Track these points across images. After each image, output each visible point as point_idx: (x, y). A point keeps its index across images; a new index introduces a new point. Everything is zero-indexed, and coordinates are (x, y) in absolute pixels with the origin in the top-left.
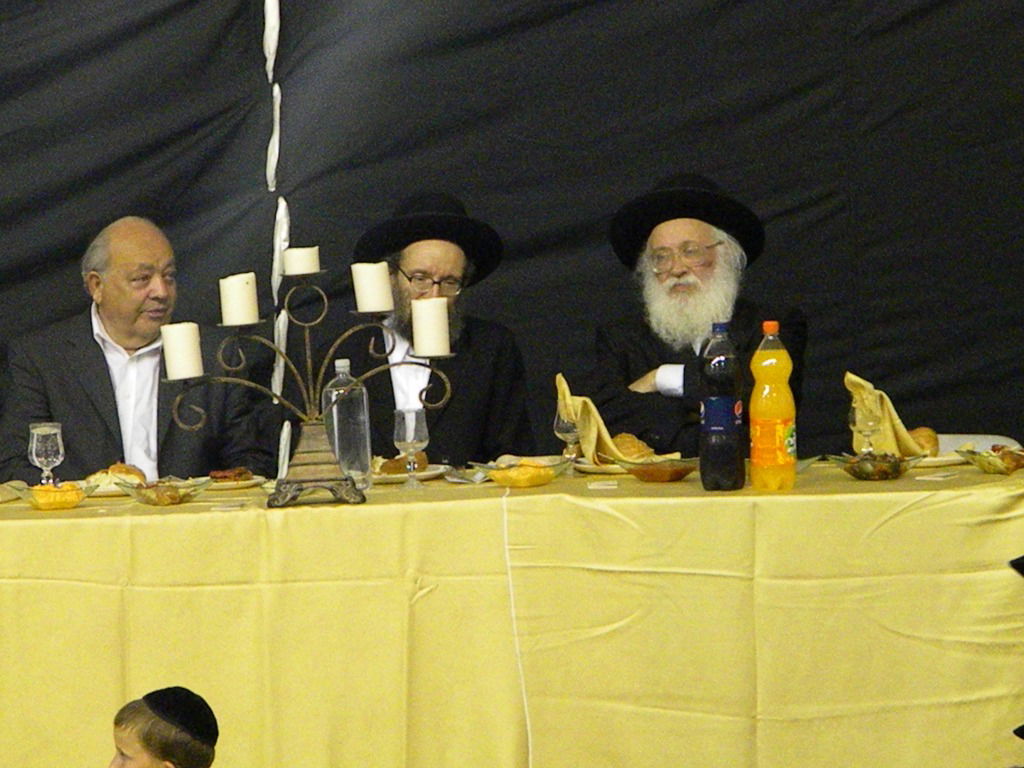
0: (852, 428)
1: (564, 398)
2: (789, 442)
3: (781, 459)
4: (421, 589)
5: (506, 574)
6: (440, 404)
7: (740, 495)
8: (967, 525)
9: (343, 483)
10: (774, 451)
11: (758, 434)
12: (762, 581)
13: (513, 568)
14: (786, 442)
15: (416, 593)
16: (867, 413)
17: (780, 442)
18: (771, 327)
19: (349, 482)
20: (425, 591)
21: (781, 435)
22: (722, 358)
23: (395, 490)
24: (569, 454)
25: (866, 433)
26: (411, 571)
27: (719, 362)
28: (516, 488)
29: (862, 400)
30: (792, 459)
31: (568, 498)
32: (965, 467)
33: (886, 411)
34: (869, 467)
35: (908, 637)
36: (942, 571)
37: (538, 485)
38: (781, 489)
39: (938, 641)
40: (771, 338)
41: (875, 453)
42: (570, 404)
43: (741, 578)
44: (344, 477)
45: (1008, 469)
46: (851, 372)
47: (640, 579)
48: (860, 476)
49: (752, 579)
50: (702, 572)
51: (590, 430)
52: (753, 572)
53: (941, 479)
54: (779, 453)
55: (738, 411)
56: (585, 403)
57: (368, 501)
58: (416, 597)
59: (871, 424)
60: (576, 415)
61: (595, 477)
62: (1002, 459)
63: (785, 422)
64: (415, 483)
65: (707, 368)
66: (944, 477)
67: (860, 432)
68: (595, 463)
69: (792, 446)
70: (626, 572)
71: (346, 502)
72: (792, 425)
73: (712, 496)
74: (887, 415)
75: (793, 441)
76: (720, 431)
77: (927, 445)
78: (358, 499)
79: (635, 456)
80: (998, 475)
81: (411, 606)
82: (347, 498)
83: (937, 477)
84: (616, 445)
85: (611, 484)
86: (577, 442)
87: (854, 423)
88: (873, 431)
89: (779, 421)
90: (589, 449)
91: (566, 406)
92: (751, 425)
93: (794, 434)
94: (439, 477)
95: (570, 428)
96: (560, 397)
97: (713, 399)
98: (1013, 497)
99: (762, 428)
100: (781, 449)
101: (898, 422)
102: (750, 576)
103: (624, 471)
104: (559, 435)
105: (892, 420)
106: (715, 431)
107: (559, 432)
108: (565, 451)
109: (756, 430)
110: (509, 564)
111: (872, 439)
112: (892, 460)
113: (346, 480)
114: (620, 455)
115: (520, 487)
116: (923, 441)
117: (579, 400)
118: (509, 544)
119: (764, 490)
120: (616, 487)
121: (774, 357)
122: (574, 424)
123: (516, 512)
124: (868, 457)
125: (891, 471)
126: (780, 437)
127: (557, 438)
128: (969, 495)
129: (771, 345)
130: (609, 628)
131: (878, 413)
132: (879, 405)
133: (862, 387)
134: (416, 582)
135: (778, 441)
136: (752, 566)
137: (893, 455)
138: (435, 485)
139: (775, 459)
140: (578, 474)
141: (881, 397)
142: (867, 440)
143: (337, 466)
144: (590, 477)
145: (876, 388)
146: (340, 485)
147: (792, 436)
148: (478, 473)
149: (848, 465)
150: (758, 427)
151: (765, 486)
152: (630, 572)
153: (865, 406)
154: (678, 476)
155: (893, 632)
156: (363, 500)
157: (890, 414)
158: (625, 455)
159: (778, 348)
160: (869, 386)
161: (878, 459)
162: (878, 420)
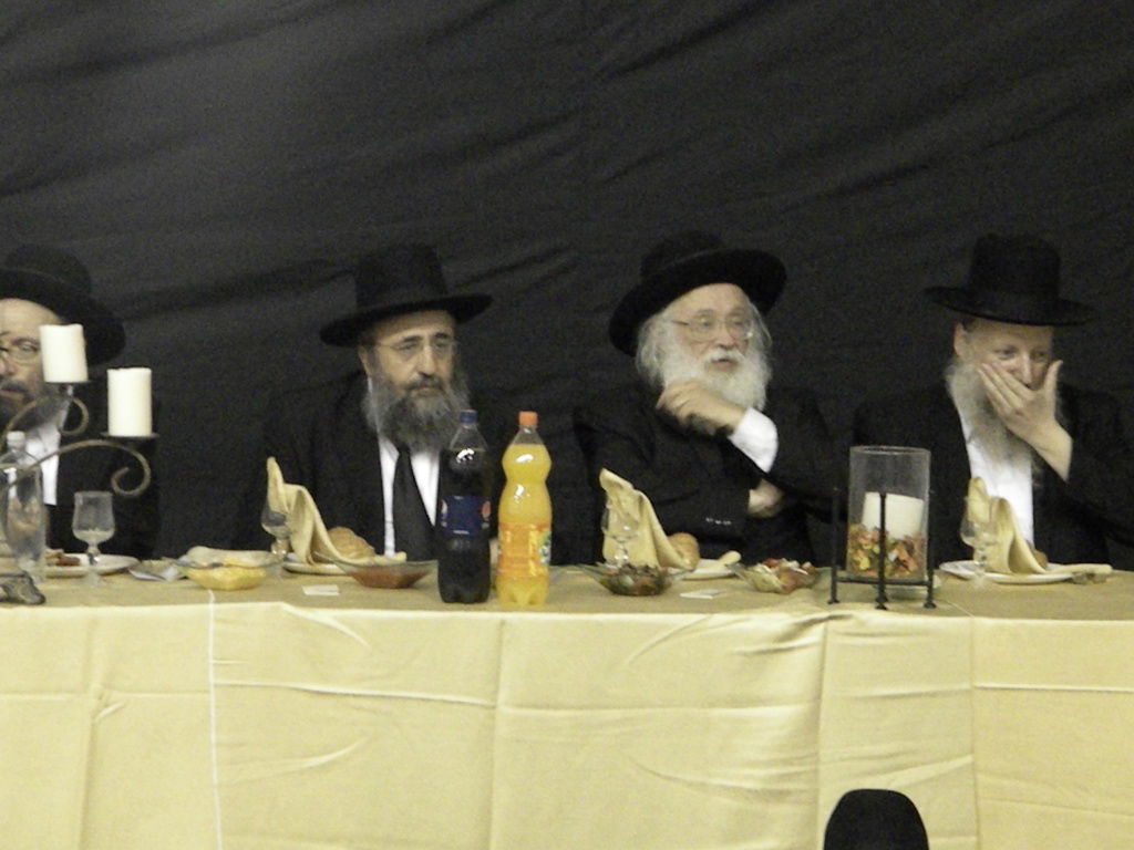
0: (605, 532)
1: (276, 485)
2: (543, 551)
3: (533, 569)
4: (107, 706)
5: (207, 692)
6: (137, 492)
7: (485, 609)
8: (745, 654)
9: (20, 580)
10: (525, 561)
11: (509, 540)
12: (505, 710)
13: (216, 686)
14: (540, 551)
15: (100, 711)
16: (623, 516)
17: (534, 551)
18: (528, 419)
19: (25, 579)
20: (111, 709)
21: (535, 543)
22: (471, 452)
23: (74, 587)
24: (279, 550)
25: (621, 539)
26: (96, 685)
27: (466, 457)
28: (223, 593)
29: (619, 502)
30: (544, 570)
31: (287, 607)
32: (732, 582)
33: (645, 516)
34: (629, 581)
35: (669, 778)
36: (712, 705)
37: (246, 589)
38: (532, 605)
39: (703, 784)
40: (527, 431)
41: (635, 565)
42: (282, 493)
43: (482, 706)
44: (19, 572)
45: (784, 587)
46: (609, 470)
47: (366, 703)
48: (617, 589)
49: (494, 708)
50: (438, 697)
51: (303, 522)
52: (495, 700)
53: (710, 597)
54: (531, 564)
55: (486, 513)
56: (300, 493)
57: (48, 600)
58: (102, 715)
59: (626, 528)
60: (289, 505)
61: (308, 578)
62: (779, 576)
63: (540, 528)
64: (97, 578)
65: (451, 462)
66: (713, 595)
67: (614, 537)
68: (309, 563)
69: (545, 555)
70: (347, 695)
71: (22, 602)
72: (548, 532)
73: (452, 610)
74: (646, 520)
75: (547, 549)
76: (464, 536)
77: (686, 554)
78: (37, 599)
79: (353, 554)
80: (773, 595)
81: (93, 725)
82: (22, 597)
83: (704, 594)
84: (333, 542)
85: (330, 590)
86: (287, 538)
87: (607, 527)
88: (629, 538)
89: (533, 527)
90: (302, 546)
91: (277, 493)
92: (500, 528)
93: (549, 542)
94: (123, 571)
95: (280, 521)
96: (271, 484)
97: (458, 498)
98: (796, 624)
99: (513, 532)
100: (533, 559)
101: (658, 527)
102: (493, 704)
103: (342, 572)
104: (268, 529)
105: (651, 526)
106: (459, 535)
107: (268, 525)
108: (273, 547)
109: (505, 535)
110: (212, 680)
111: (628, 546)
112: (656, 574)
113: (22, 576)
114: (337, 554)
115: (224, 590)
116: (682, 549)
117: (294, 489)
118: (215, 658)
119: (512, 605)
120: (336, 594)
121: (529, 453)
122: (284, 517)
123: (224, 621)
124: (628, 569)
125: (651, 586)
126: (533, 545)
127: (264, 530)
128: (748, 620)
129: (527, 440)
130: (324, 759)
131: (636, 516)
132: (637, 508)
133: (620, 487)
134: (100, 698)
135: (531, 548)
136: (496, 692)
137: (656, 568)
138: (120, 581)
139: (526, 569)
140: (289, 574)
141: (641, 500)
142: (621, 546)
143: (13, 560)
144: (301, 579)
145: (635, 488)
146: (14, 581)
147: (546, 544)
148: (169, 569)
149: (603, 577)
150: (508, 533)
151: (513, 599)
152: (354, 696)
153: (621, 508)
154: (408, 583)
155: (651, 772)
156: (42, 601)
157: (650, 520)
158: (342, 552)
159: (535, 443)
160: (627, 485)
161: (639, 572)
162: (635, 524)
